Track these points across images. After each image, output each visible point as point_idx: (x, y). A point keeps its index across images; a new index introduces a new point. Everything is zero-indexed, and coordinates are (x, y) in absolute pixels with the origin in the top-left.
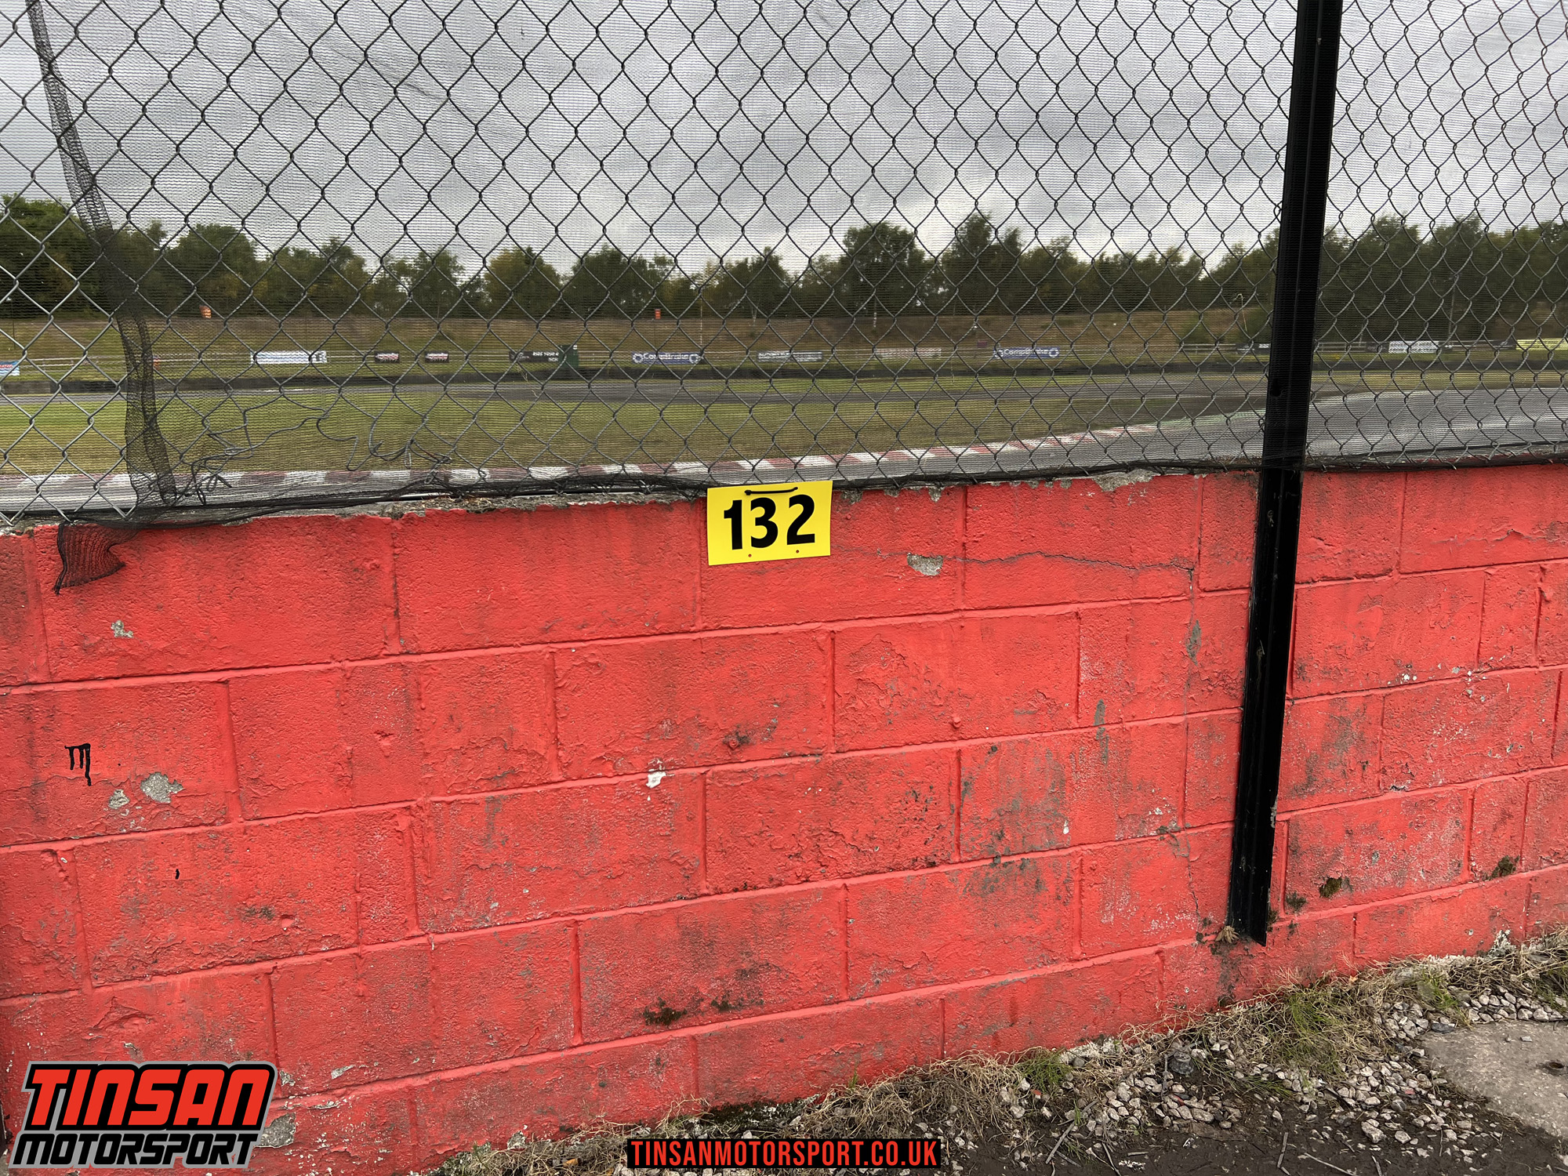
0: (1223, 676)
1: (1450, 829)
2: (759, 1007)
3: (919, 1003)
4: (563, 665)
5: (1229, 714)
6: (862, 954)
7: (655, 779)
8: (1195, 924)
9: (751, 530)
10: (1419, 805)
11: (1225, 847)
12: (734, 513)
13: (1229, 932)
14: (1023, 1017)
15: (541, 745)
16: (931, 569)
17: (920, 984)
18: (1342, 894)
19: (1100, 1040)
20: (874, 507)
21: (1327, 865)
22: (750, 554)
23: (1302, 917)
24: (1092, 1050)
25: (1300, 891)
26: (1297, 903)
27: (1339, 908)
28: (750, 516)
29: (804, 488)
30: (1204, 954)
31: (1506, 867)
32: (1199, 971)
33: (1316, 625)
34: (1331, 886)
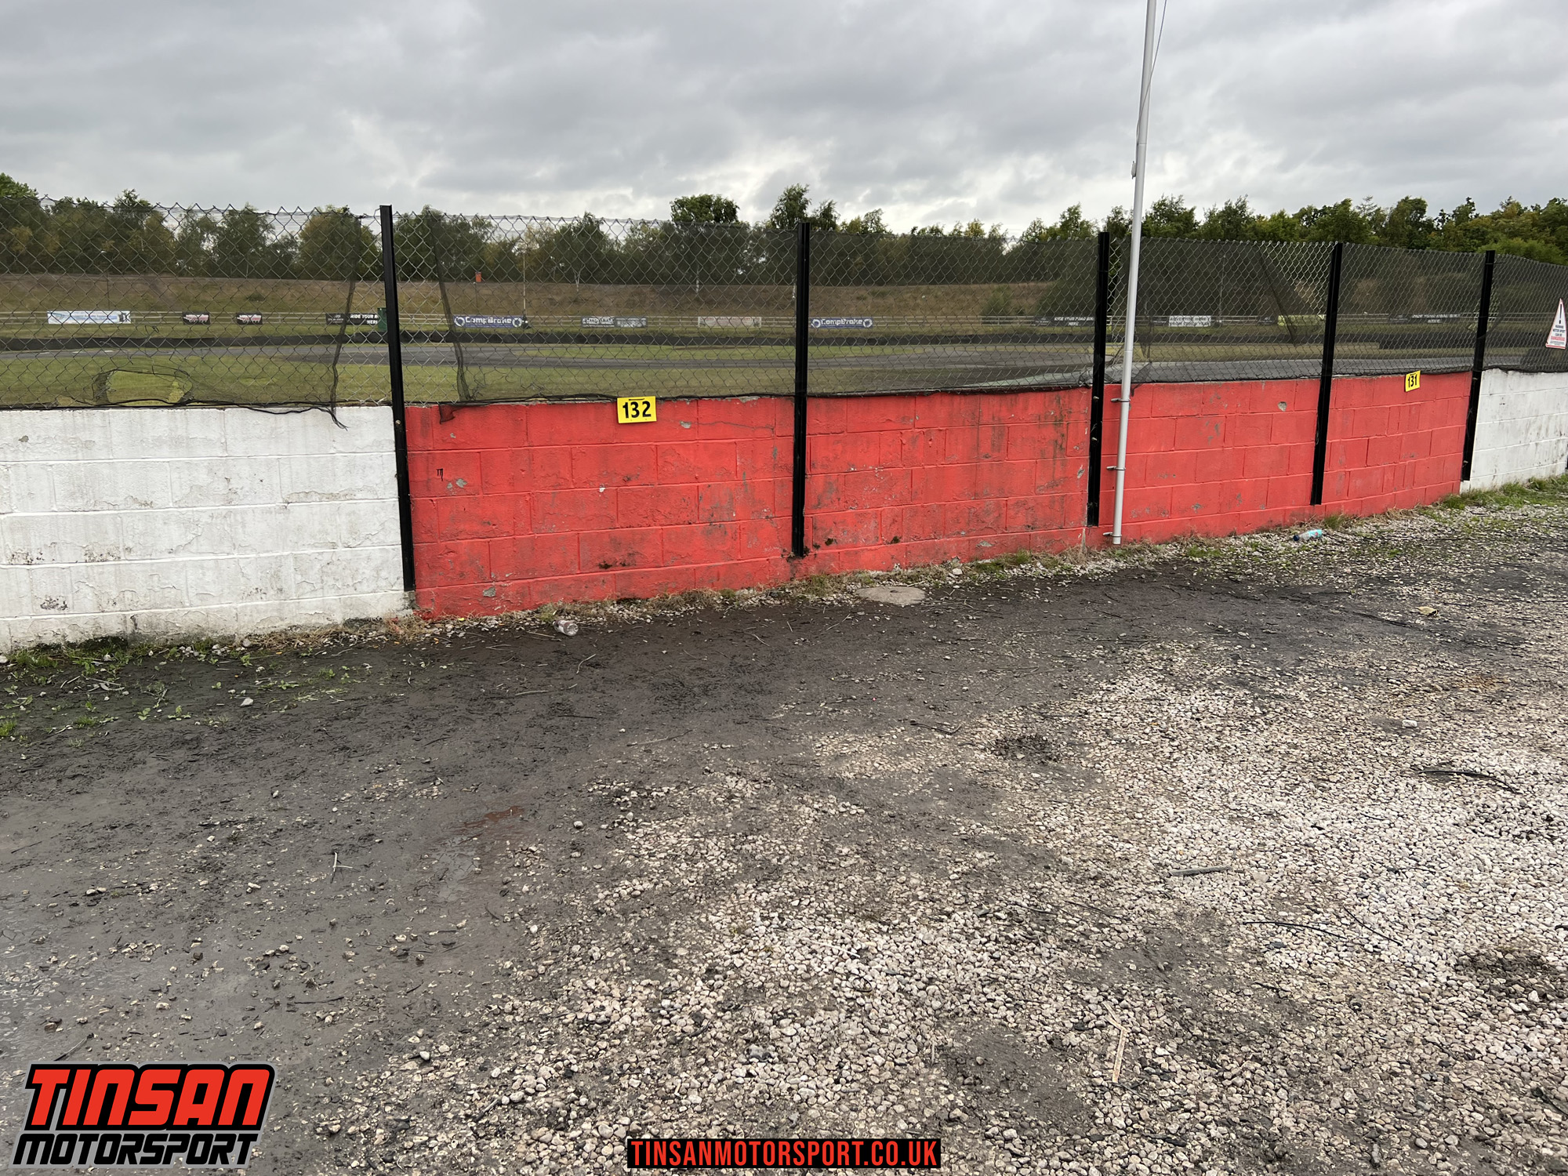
0: (786, 465)
1: (873, 524)
2: (635, 566)
3: (687, 569)
4: (574, 452)
5: (789, 479)
6: (668, 552)
7: (602, 490)
8: (780, 551)
9: (632, 412)
10: (860, 515)
11: (790, 524)
12: (626, 406)
13: (792, 554)
14: (722, 577)
15: (568, 476)
16: (687, 426)
17: (687, 563)
18: (833, 545)
19: (748, 589)
20: (669, 405)
21: (829, 533)
22: (631, 420)
23: (818, 552)
24: (746, 592)
25: (818, 543)
26: (817, 547)
27: (832, 550)
28: (631, 407)
29: (647, 399)
30: (784, 561)
31: (896, 540)
32: (782, 568)
33: (818, 449)
34: (829, 542)
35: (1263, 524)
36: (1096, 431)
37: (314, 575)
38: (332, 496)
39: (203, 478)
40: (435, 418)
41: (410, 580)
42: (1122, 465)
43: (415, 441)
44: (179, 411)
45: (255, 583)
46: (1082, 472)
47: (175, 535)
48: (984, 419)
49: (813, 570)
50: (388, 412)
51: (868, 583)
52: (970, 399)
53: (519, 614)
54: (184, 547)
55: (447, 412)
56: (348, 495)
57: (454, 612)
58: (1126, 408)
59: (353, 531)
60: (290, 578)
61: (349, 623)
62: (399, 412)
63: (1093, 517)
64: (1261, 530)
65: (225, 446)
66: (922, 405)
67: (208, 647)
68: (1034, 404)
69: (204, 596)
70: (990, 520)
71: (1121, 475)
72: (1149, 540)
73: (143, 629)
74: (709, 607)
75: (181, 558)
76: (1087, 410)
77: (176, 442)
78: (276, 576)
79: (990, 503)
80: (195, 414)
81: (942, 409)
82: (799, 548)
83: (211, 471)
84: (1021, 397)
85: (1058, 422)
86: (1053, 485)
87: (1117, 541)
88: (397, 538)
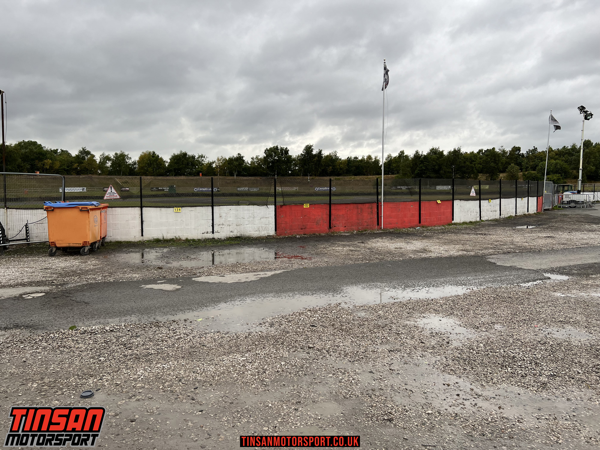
0: (328, 214)
1: (342, 224)
2: (306, 229)
3: (314, 230)
4: (298, 212)
5: (328, 216)
6: (311, 227)
7: (301, 217)
8: (327, 228)
10: (340, 222)
11: (329, 224)
15: (297, 216)
16: (314, 208)
21: (335, 225)
24: (322, 234)
26: (333, 227)
31: (345, 227)
32: (328, 230)
33: (333, 212)
34: (335, 227)
35: (410, 227)
36: (378, 210)
37: (264, 229)
38: (266, 218)
39: (251, 215)
40: (280, 207)
41: (276, 230)
42: (382, 215)
43: (277, 210)
44: (248, 206)
45: (256, 230)
46: (376, 216)
47: (247, 223)
48: (359, 208)
49: (332, 231)
50: (274, 206)
51: (341, 233)
52: (357, 204)
53: (290, 236)
54: (248, 224)
55: (281, 206)
56: (268, 218)
57: (281, 235)
58: (382, 206)
59: (269, 223)
60: (261, 229)
61: (268, 236)
62: (275, 206)
63: (378, 224)
64: (409, 228)
65: (254, 211)
66: (349, 206)
67: (250, 238)
68: (367, 205)
69: (250, 231)
70: (360, 224)
71: (382, 217)
72: (388, 228)
73: (242, 235)
74: (317, 236)
75: (247, 226)
76: (376, 206)
77: (248, 210)
78: (259, 229)
79: (361, 221)
80: (250, 206)
81: (352, 206)
82: (330, 227)
83: (252, 214)
84: (365, 204)
85: (371, 208)
86: (371, 218)
87: (382, 228)
88: (274, 224)
